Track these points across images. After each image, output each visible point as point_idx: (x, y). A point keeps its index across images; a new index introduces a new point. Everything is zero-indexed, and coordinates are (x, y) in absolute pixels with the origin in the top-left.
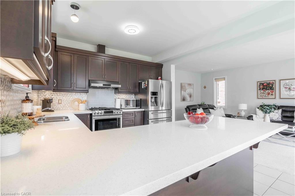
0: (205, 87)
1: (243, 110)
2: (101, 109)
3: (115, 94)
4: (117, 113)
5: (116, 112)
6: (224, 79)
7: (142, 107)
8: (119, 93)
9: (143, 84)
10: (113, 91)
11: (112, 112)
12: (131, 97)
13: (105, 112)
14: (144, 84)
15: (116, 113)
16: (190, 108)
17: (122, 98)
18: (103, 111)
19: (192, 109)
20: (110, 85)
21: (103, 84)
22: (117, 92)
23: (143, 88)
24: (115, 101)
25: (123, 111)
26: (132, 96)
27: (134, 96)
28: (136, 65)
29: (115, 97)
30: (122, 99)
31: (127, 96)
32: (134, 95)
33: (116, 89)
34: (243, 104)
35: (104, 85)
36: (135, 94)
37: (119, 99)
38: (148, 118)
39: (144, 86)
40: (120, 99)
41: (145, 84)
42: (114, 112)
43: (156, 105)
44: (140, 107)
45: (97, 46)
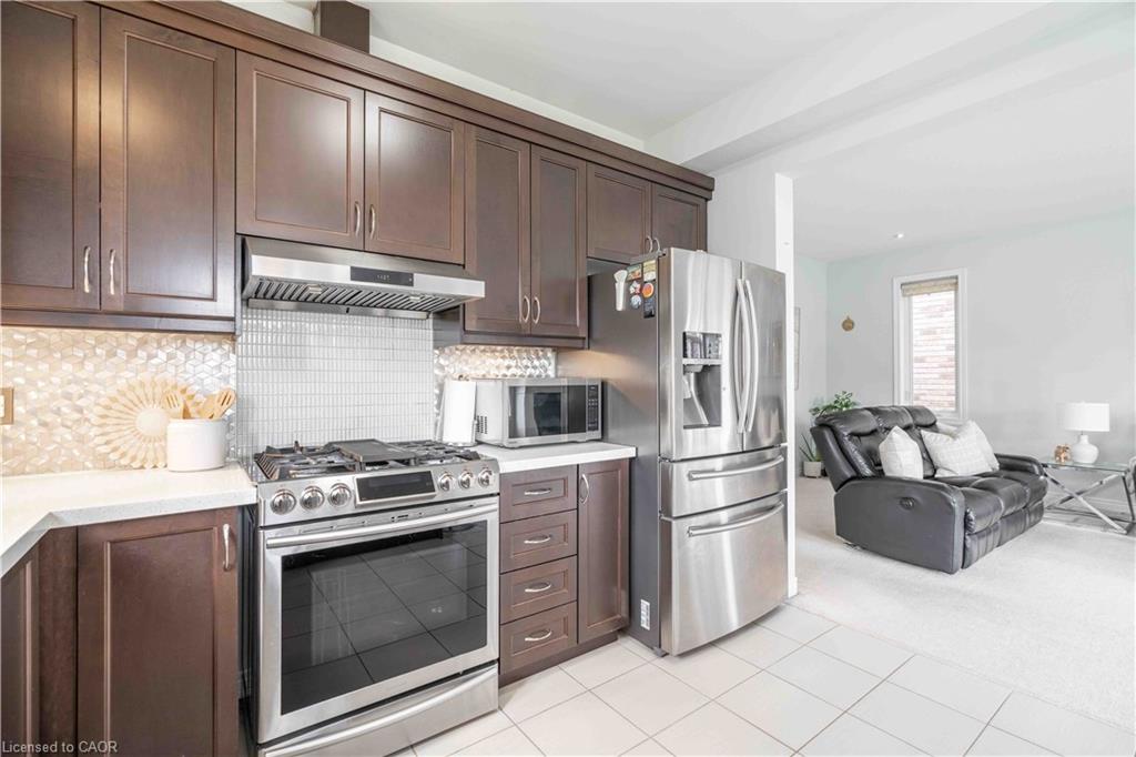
0: (848, 325)
1: (1082, 433)
2: (337, 460)
3: (436, 347)
4: (465, 484)
5: (454, 483)
6: (954, 283)
7: (612, 433)
8: (468, 338)
9: (620, 287)
10: (427, 330)
11: (424, 483)
12: (535, 367)
13: (367, 489)
14: (629, 282)
15: (456, 491)
16: (839, 427)
17: (484, 378)
18: (350, 480)
19: (852, 434)
20: (404, 279)
21: (353, 269)
22: (457, 334)
23: (620, 306)
24: (440, 396)
25: (501, 472)
26: (544, 361)
27: (553, 362)
28: (573, 162)
29: (437, 372)
30: (482, 384)
31: (513, 363)
32: (549, 355)
33: (447, 314)
34: (1083, 404)
35: (358, 274)
36: (557, 350)
37: (463, 383)
38: (667, 510)
39: (628, 296)
40: (472, 384)
41: (640, 280)
42: (439, 480)
43: (705, 421)
44: (597, 434)
45: (314, 13)
